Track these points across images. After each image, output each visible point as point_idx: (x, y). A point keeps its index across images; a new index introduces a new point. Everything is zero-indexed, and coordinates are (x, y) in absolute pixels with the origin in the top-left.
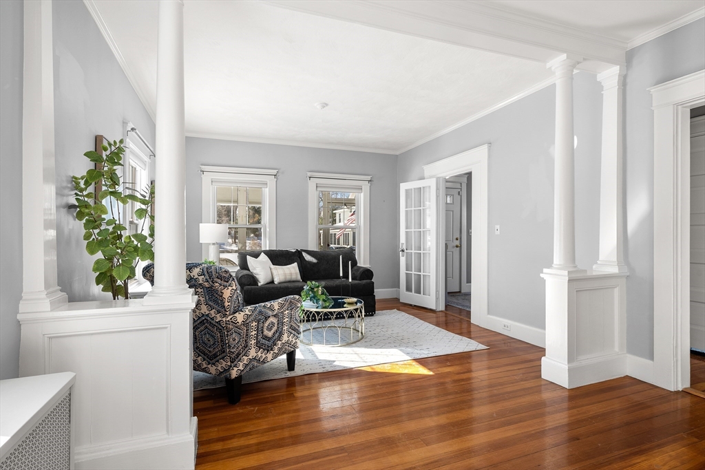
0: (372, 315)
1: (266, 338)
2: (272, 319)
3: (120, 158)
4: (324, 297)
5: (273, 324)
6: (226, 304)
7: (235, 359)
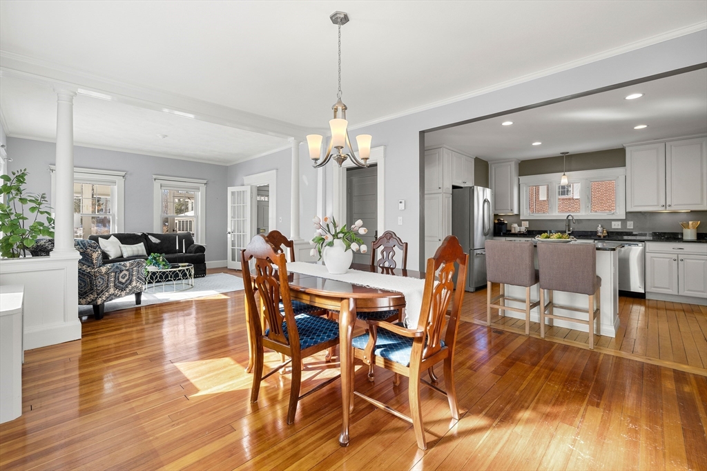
0: (204, 276)
1: (121, 283)
2: (124, 272)
3: (24, 179)
4: (164, 263)
5: (126, 275)
6: (94, 262)
7: (100, 294)
